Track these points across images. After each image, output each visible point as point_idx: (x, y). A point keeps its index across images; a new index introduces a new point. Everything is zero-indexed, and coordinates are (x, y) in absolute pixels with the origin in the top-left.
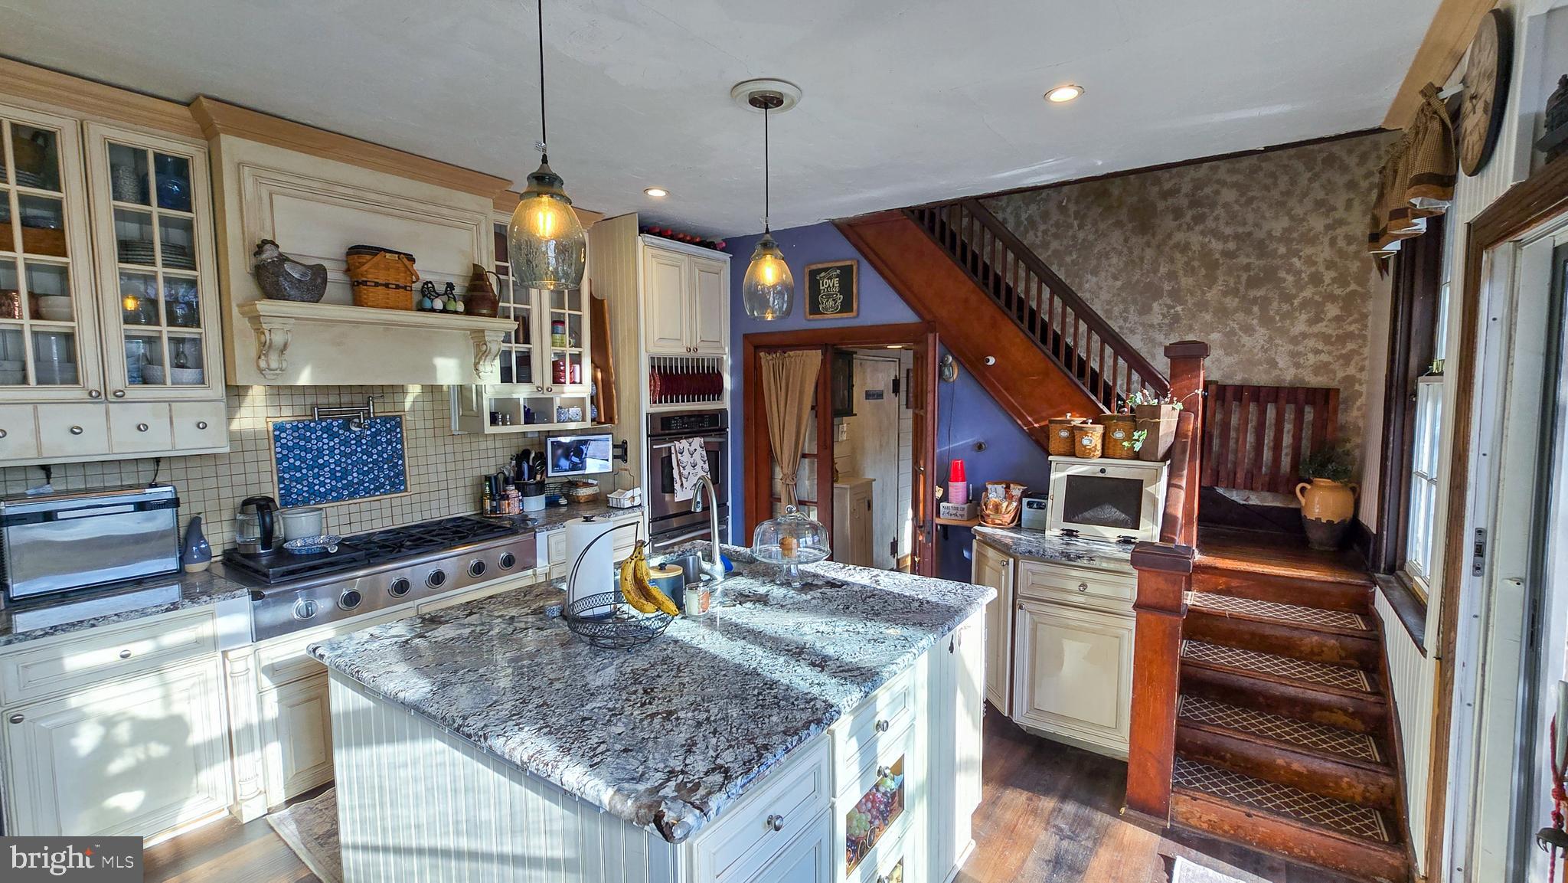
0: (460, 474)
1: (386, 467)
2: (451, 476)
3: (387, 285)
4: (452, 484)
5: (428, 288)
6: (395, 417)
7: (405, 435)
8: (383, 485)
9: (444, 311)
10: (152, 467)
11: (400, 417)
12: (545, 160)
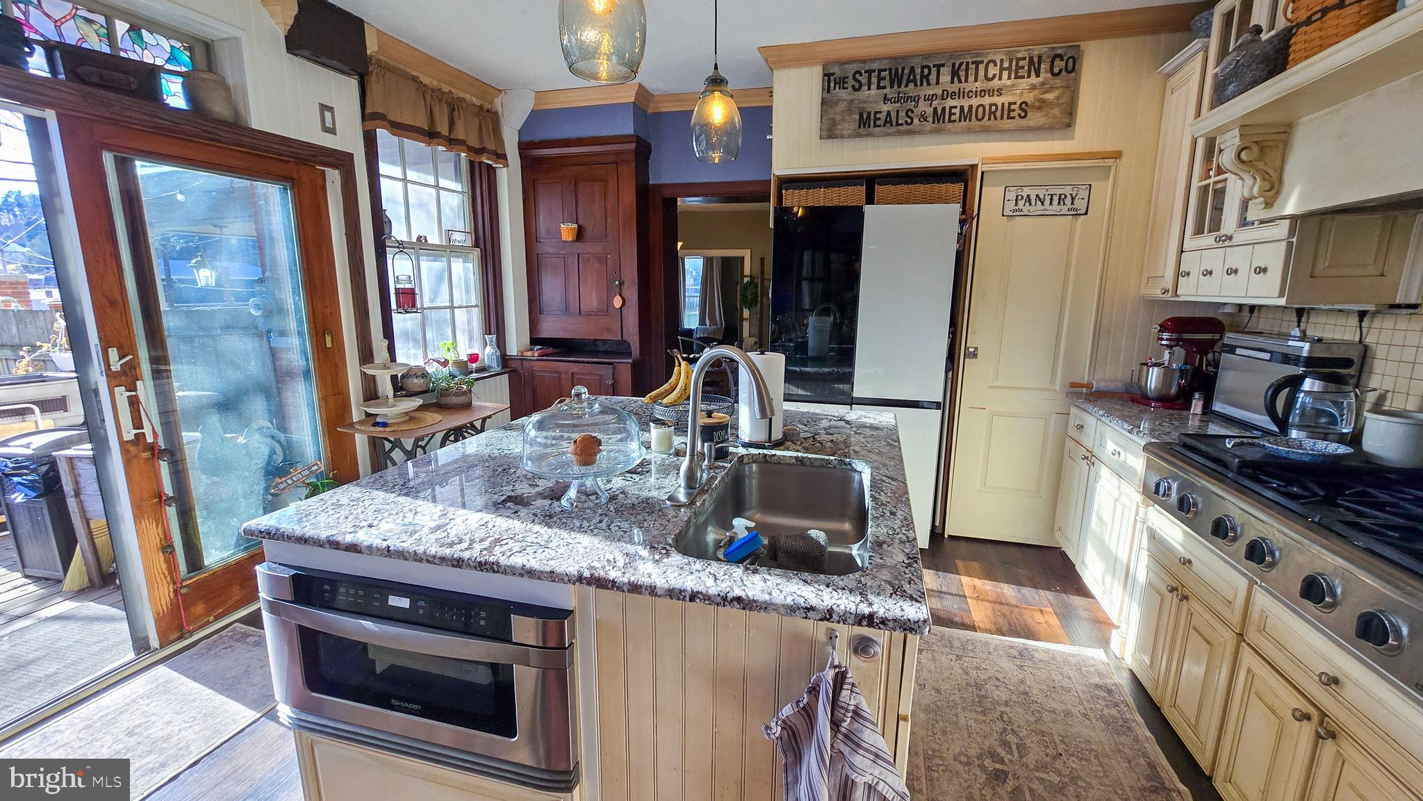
10: (1356, 321)
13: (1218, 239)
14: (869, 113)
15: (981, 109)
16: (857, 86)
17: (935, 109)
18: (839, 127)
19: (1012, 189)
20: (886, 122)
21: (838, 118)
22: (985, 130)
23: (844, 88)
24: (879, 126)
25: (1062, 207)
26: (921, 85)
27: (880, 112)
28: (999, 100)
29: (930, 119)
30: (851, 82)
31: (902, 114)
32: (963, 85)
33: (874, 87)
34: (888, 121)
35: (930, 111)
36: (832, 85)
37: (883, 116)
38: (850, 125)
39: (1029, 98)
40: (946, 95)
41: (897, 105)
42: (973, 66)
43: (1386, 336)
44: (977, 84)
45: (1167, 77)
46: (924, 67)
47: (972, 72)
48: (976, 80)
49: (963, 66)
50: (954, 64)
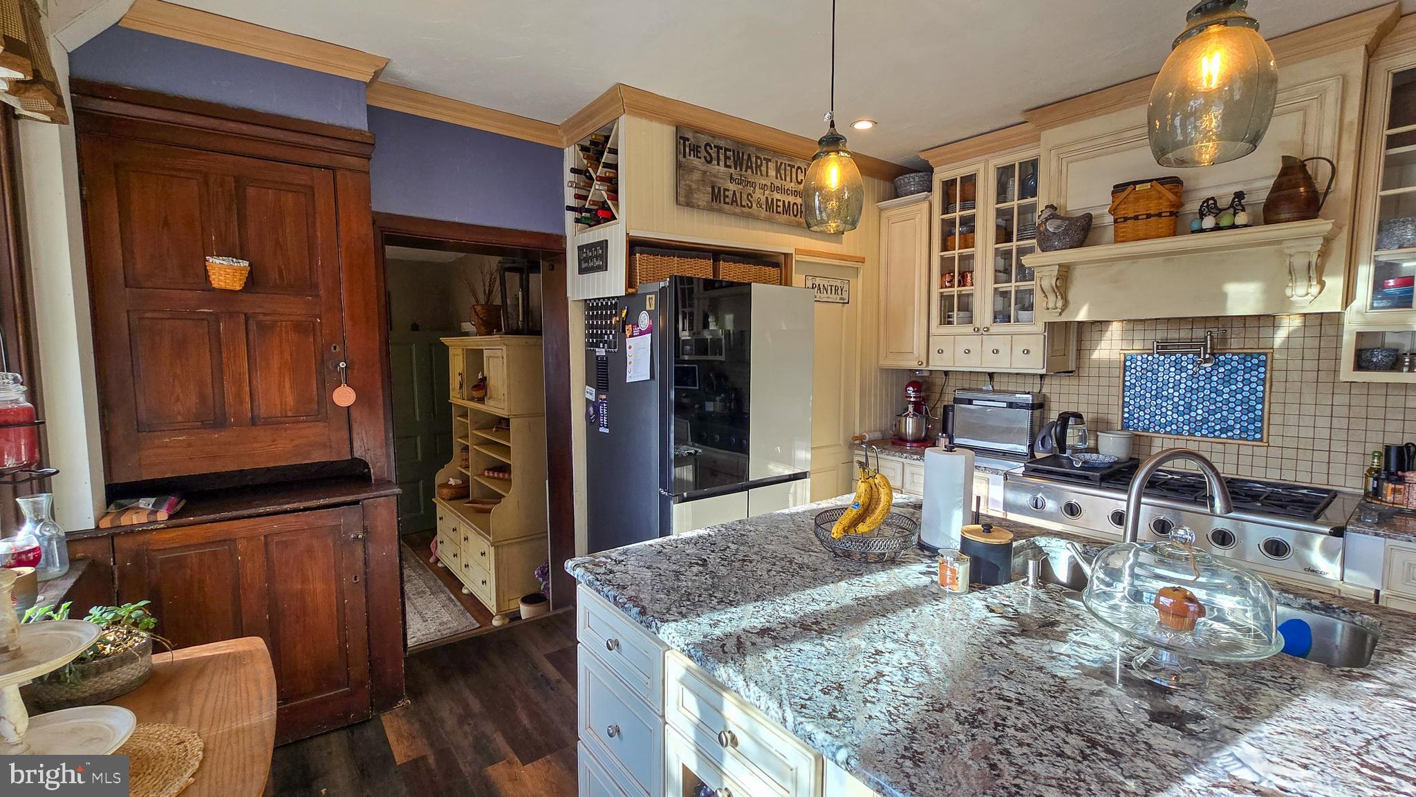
0: (1357, 436)
1: (1239, 408)
3: (1136, 218)
5: (1208, 205)
6: (1260, 354)
7: (1268, 375)
8: (1232, 428)
9: (1217, 228)
10: (1038, 381)
11: (1266, 354)
12: (832, 125)
13: (977, 330)
14: (719, 189)
15: (795, 207)
16: (708, 159)
17: (767, 198)
18: (695, 196)
19: (810, 278)
20: (733, 201)
21: (694, 186)
22: (799, 225)
23: (698, 157)
24: (728, 203)
25: (836, 296)
26: (757, 173)
27: (728, 190)
29: (764, 207)
30: (703, 153)
31: (745, 196)
32: (783, 182)
33: (722, 163)
34: (734, 201)
35: (763, 199)
36: (687, 150)
37: (730, 194)
38: (703, 197)
40: (774, 188)
41: (741, 187)
42: (788, 168)
43: (1056, 389)
44: (792, 184)
45: (881, 210)
46: (757, 157)
47: (788, 173)
48: (791, 181)
49: (783, 166)
50: (777, 162)
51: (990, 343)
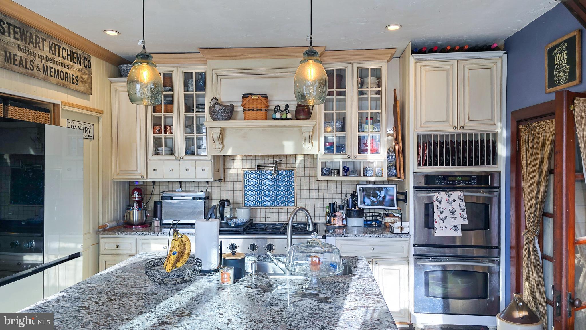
0: (321, 201)
1: (286, 193)
2: (317, 201)
3: (253, 110)
4: (317, 206)
5: (277, 109)
6: (292, 170)
7: (295, 179)
8: (284, 202)
9: (281, 119)
10: (205, 185)
11: (294, 170)
13: (176, 158)
14: (10, 54)
15: (62, 74)
17: (43, 65)
19: (70, 121)
20: (20, 64)
22: (65, 86)
24: (17, 65)
25: (86, 134)
26: (36, 47)
27: (16, 56)
28: (69, 72)
29: (42, 70)
31: (28, 62)
32: (54, 56)
33: (12, 36)
35: (41, 66)
37: (18, 59)
39: (78, 74)
40: (48, 59)
41: (25, 54)
42: (57, 47)
43: (214, 188)
44: (60, 58)
45: (111, 82)
46: (37, 36)
47: (57, 50)
48: (59, 56)
49: (53, 45)
50: (49, 42)
51: (184, 165)
